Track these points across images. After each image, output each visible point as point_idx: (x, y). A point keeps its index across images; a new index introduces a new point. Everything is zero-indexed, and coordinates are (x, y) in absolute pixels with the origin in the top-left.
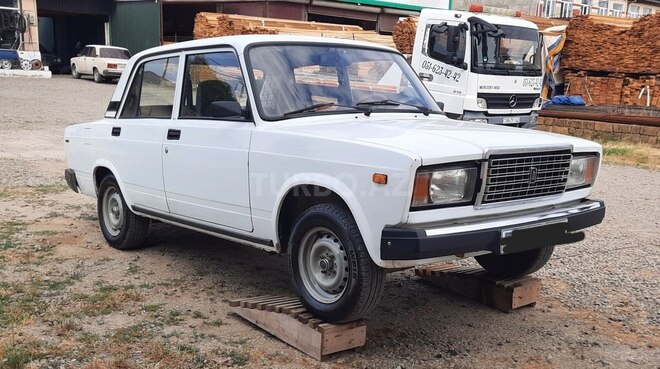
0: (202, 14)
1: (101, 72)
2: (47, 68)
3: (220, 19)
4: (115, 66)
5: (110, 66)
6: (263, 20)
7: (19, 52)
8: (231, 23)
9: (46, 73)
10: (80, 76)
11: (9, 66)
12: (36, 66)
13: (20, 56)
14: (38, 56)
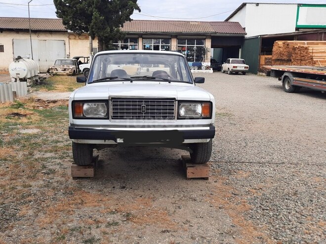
0: (277, 41)
1: (230, 70)
2: (212, 69)
3: (284, 43)
4: (236, 67)
5: (234, 67)
6: (306, 42)
7: (202, 63)
8: (288, 45)
9: (211, 71)
10: (224, 72)
11: (197, 68)
12: (207, 68)
13: (203, 64)
14: (209, 64)
